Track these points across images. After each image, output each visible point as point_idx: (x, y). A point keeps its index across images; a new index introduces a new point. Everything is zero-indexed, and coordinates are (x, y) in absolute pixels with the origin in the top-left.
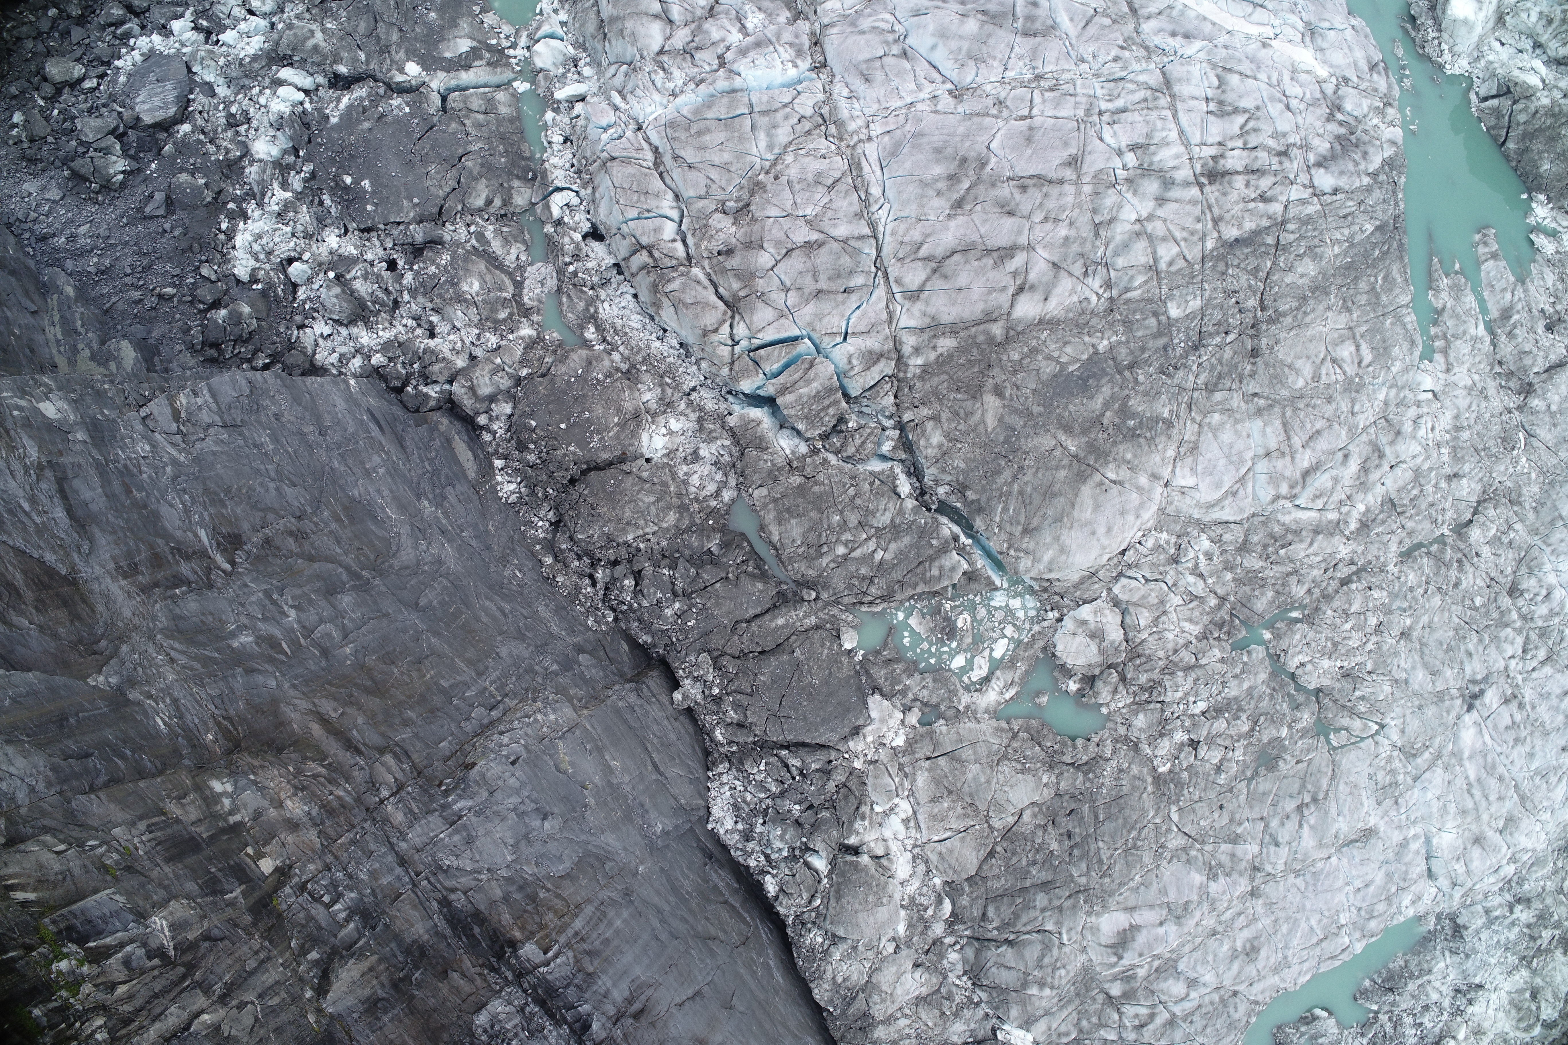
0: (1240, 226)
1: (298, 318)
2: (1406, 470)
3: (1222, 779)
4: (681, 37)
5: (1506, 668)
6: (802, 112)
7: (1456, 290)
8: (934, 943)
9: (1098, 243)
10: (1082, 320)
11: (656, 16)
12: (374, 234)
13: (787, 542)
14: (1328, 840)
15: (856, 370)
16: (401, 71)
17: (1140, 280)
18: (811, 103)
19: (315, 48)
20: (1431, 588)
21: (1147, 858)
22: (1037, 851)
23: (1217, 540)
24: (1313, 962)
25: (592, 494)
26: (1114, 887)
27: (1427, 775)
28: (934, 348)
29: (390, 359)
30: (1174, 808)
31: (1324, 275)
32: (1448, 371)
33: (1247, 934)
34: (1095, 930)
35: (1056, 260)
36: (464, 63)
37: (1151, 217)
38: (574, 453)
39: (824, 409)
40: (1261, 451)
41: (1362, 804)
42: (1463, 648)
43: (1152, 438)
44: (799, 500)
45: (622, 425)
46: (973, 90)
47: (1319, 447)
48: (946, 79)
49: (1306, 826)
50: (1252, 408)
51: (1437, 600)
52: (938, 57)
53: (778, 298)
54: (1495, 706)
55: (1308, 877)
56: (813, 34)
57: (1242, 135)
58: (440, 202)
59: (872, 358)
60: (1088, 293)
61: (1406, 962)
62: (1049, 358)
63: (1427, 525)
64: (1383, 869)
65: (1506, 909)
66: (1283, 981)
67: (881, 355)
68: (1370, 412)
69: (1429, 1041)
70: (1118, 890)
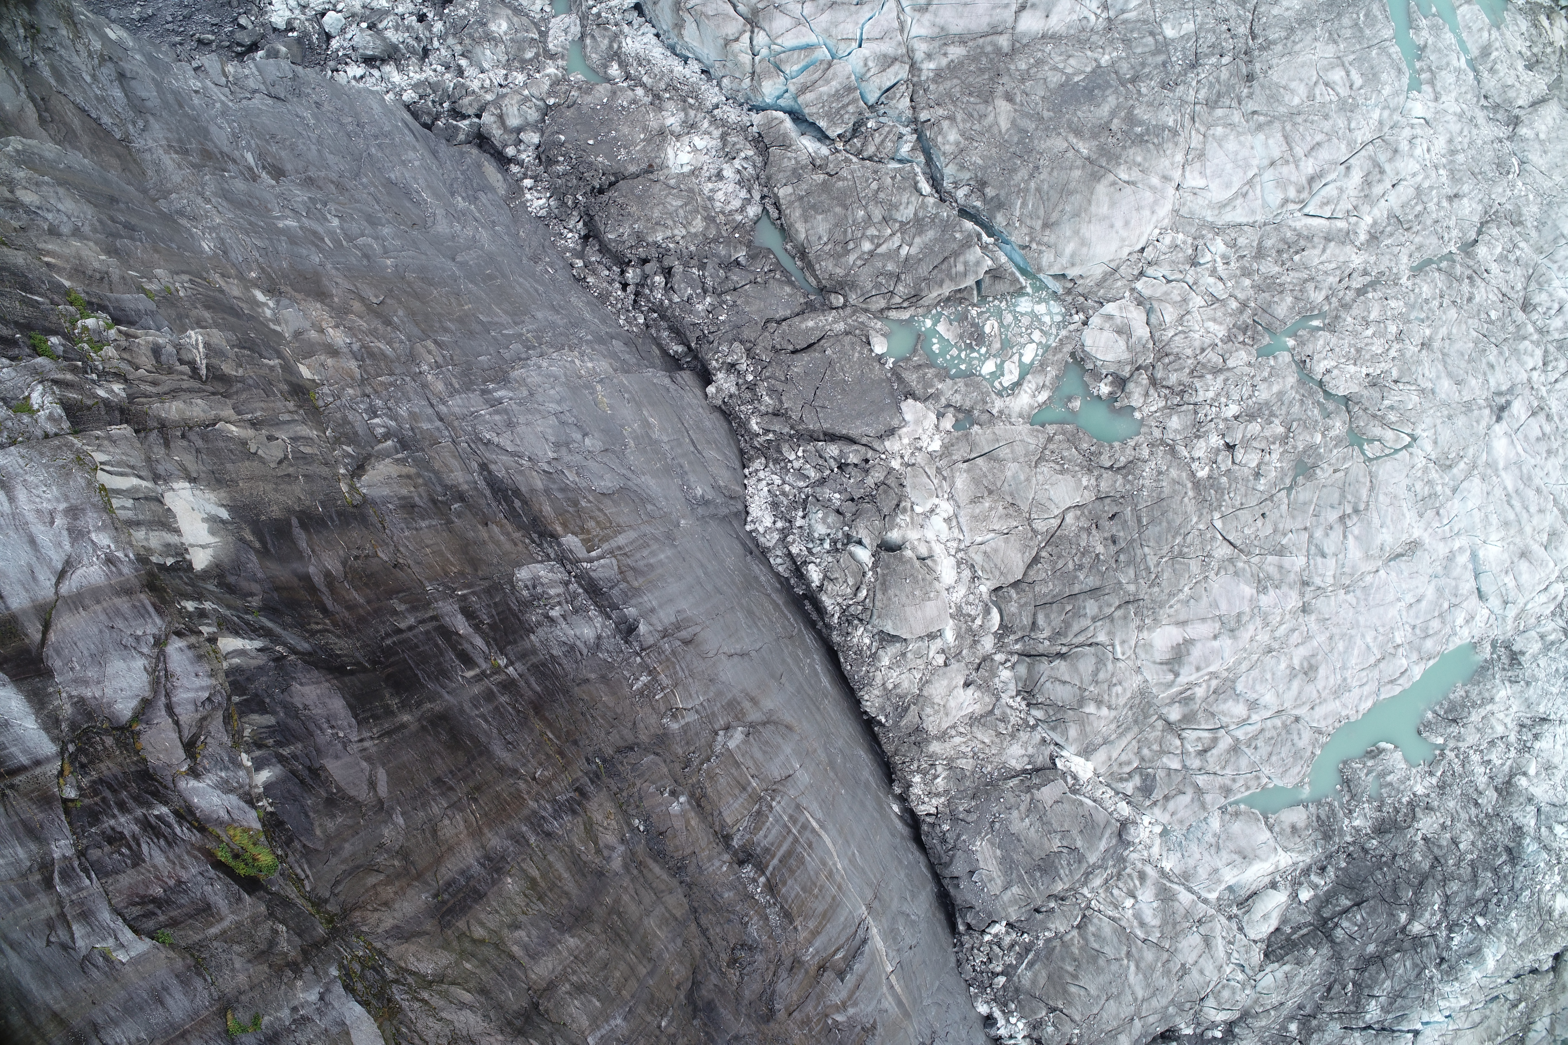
1: (332, 63)
2: (1406, 188)
3: (1262, 484)
7: (1435, 30)
8: (984, 659)
10: (1084, 36)
13: (813, 239)
14: (1375, 552)
20: (1446, 302)
21: (1195, 567)
22: (1083, 554)
23: (1233, 244)
24: (1373, 686)
25: (621, 196)
26: (1164, 597)
27: (1465, 484)
28: (945, 54)
29: (421, 97)
30: (1217, 515)
31: (1308, 10)
32: (1436, 99)
33: (1303, 651)
34: (1148, 646)
38: (602, 163)
40: (1266, 162)
41: (1403, 515)
42: (1484, 359)
43: (1160, 144)
44: (824, 196)
45: (648, 141)
47: (1320, 157)
49: (1350, 537)
50: (1253, 124)
51: (1453, 313)
53: (795, 9)
54: (1523, 418)
55: (1358, 593)
59: (886, 62)
60: (1086, 13)
61: (1466, 691)
62: (1055, 69)
63: (1434, 240)
64: (1433, 583)
65: (1561, 634)
66: (1344, 706)
67: (895, 59)
68: (1367, 129)
69: (1499, 780)
70: (1168, 601)
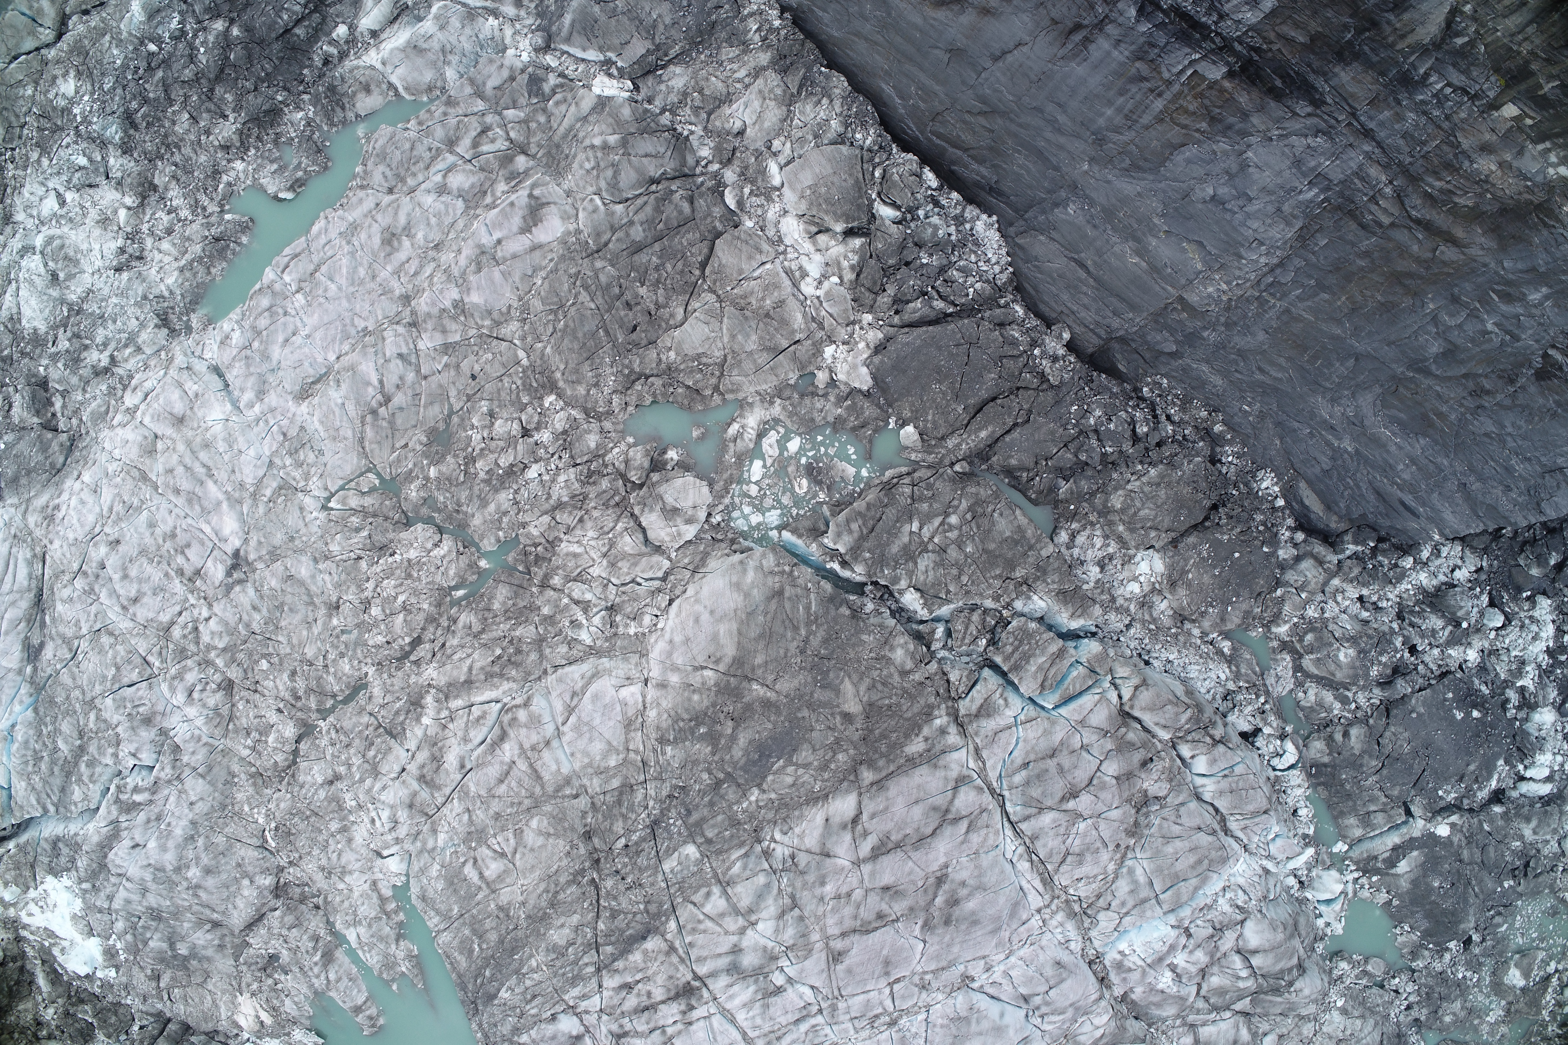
0: (645, 953)
1: (1483, 577)
2: (389, 772)
3: (484, 407)
4: (1228, 941)
5: (210, 606)
6: (1110, 913)
7: (389, 964)
8: (730, 161)
9: (789, 890)
10: (784, 812)
11: (1255, 952)
12: (1437, 673)
13: (1007, 512)
14: (346, 377)
15: (998, 694)
16: (1453, 825)
17: (737, 869)
18: (1102, 924)
19: (1528, 820)
20: (320, 662)
21: (537, 304)
22: (658, 281)
23: (572, 643)
24: (315, 247)
25: (1199, 502)
26: (562, 266)
27: (261, 473)
28: (926, 739)
29: (1396, 565)
30: (526, 363)
31: (538, 934)
32: (374, 883)
33: (402, 256)
34: (565, 217)
35: (828, 860)
36: (1399, 852)
37: (742, 931)
38: (1223, 534)
39: (1016, 649)
40: (555, 743)
41: (322, 422)
42: (264, 611)
43: (676, 722)
44: (1010, 555)
45: (1184, 573)
46: (952, 990)
47: (497, 768)
48: (981, 990)
49: (376, 382)
50: (576, 783)
51: (310, 652)
52: (994, 1009)
53: (1089, 737)
54: (210, 563)
55: (353, 332)
56: (1109, 987)
57: (670, 1039)
58: (1392, 720)
59: (985, 711)
60: (786, 839)
61: (209, 273)
62: (806, 766)
63: (347, 724)
64: (275, 362)
65: (119, 358)
66: (342, 218)
67: (978, 715)
68: (450, 818)
69: (153, 198)
70: (557, 264)
